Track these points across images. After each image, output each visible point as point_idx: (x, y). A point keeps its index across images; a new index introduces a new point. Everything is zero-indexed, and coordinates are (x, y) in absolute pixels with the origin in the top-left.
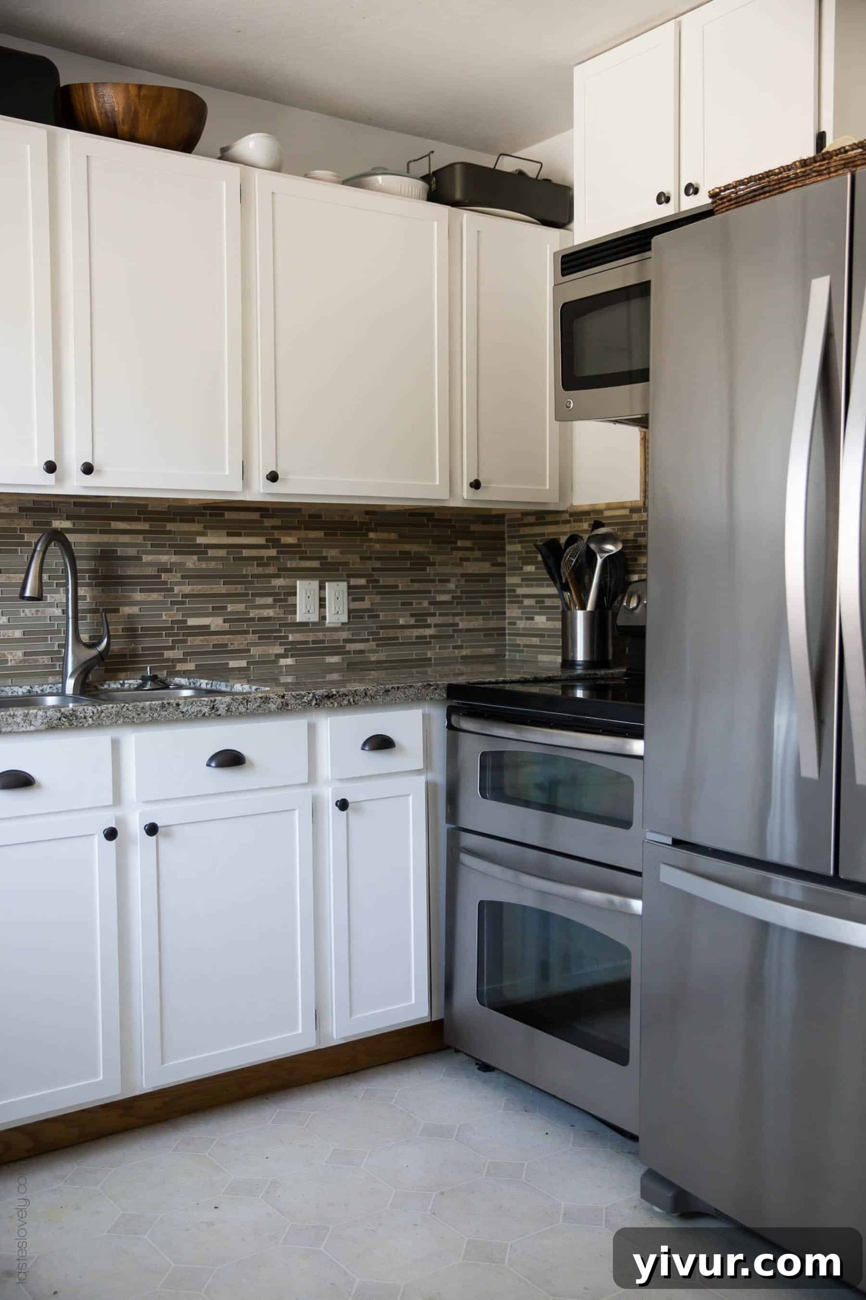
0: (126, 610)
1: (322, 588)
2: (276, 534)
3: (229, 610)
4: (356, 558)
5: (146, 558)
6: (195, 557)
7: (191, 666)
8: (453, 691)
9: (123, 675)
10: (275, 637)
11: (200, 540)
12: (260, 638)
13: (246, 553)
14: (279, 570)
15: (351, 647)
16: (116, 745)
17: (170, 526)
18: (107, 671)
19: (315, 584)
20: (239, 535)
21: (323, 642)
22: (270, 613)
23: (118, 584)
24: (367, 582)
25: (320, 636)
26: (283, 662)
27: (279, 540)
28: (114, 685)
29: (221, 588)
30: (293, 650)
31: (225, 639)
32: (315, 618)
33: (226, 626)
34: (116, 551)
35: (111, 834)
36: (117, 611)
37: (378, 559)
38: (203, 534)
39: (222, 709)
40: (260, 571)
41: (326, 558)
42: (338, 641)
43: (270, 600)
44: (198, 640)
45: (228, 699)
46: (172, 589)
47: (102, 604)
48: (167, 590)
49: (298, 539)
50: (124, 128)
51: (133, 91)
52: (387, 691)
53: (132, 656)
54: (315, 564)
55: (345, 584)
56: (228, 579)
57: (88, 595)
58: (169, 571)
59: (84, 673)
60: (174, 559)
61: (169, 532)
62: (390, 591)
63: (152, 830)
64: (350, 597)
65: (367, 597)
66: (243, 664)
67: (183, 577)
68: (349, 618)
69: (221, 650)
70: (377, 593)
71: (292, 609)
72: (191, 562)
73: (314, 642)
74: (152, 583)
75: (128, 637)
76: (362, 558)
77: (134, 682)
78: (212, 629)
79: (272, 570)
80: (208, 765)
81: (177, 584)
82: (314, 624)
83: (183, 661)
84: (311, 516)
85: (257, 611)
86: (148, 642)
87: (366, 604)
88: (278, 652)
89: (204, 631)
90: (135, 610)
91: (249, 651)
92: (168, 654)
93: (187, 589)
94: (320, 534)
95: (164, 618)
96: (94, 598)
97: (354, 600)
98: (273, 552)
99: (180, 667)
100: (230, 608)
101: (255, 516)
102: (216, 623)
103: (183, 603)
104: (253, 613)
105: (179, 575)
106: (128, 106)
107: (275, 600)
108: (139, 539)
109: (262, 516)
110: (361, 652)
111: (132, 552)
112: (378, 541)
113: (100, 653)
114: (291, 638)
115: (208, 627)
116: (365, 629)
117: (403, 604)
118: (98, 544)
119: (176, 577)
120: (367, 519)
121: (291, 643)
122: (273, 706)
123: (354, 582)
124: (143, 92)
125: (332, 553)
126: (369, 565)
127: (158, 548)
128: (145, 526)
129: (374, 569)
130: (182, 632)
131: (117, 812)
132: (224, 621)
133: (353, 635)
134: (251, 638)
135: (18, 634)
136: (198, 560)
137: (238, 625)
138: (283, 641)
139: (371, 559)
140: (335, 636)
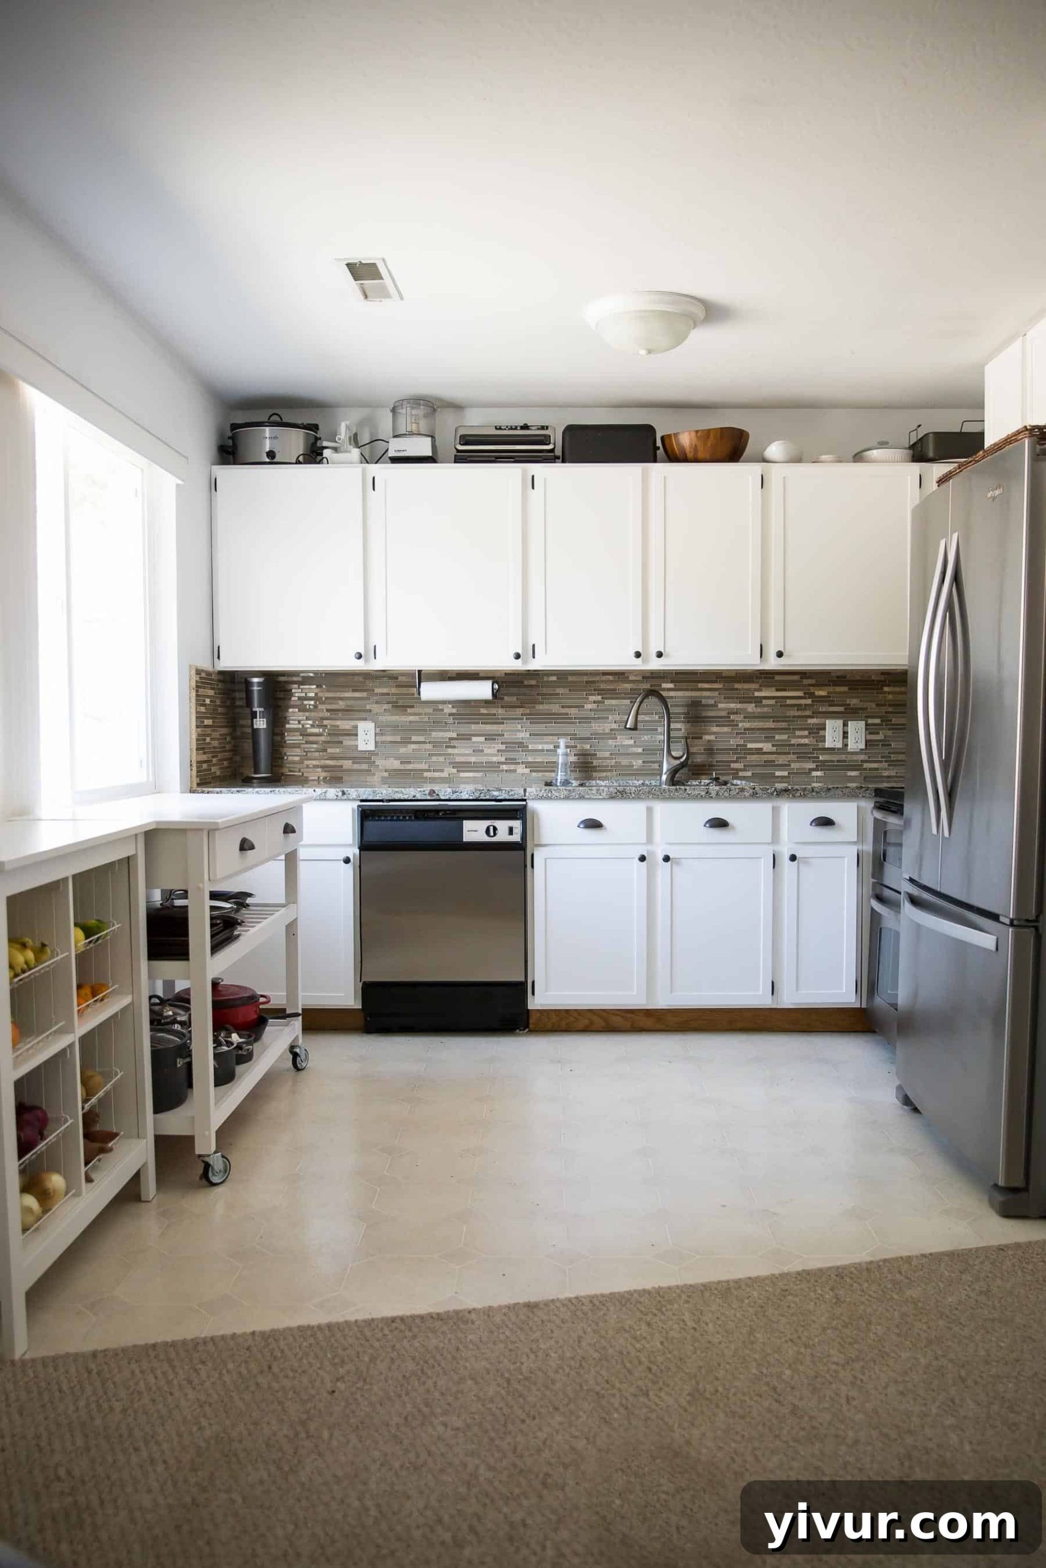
0: (707, 737)
1: (845, 725)
2: (812, 689)
3: (776, 739)
4: (873, 705)
5: (720, 706)
6: (753, 705)
7: (749, 774)
8: (878, 792)
9: (704, 777)
10: (809, 758)
11: (757, 694)
12: (798, 757)
13: (789, 702)
14: (813, 713)
15: (866, 765)
16: (650, 810)
17: (737, 686)
18: (693, 774)
19: (840, 722)
20: (785, 690)
21: (845, 761)
22: (806, 741)
23: (703, 722)
24: (882, 721)
25: (843, 757)
26: (814, 774)
27: (814, 693)
28: (695, 783)
29: (770, 724)
30: (821, 766)
31: (773, 757)
32: (839, 745)
33: (774, 749)
34: (701, 701)
35: (642, 859)
36: (701, 738)
37: (890, 705)
38: (759, 690)
39: (713, 794)
40: (800, 713)
41: (849, 705)
42: (857, 761)
43: (806, 733)
44: (754, 757)
46: (737, 725)
47: (692, 733)
48: (733, 725)
49: (828, 693)
50: (690, 455)
51: (693, 434)
52: (829, 789)
53: (709, 766)
54: (841, 709)
55: (864, 722)
56: (776, 719)
57: (683, 728)
58: (736, 713)
59: (674, 772)
60: (739, 706)
61: (737, 689)
63: (667, 859)
64: (867, 732)
65: (881, 732)
66: (785, 773)
67: (745, 717)
68: (866, 745)
69: (770, 764)
70: (889, 729)
71: (823, 739)
72: (751, 708)
73: (838, 761)
74: (726, 720)
75: (708, 754)
76: (877, 705)
77: (707, 781)
78: (764, 751)
79: (808, 713)
80: (705, 826)
81: (741, 721)
82: (839, 749)
83: (744, 770)
84: (837, 677)
85: (796, 740)
87: (880, 737)
88: (810, 767)
89: (759, 751)
90: (712, 737)
91: (790, 765)
92: (733, 765)
93: (747, 725)
94: (845, 689)
95: (731, 743)
96: (686, 729)
97: (870, 733)
98: (809, 701)
99: (741, 774)
100: (777, 737)
101: (796, 678)
102: (767, 747)
103: (746, 734)
104: (793, 741)
105: (742, 716)
106: (691, 444)
107: (809, 733)
108: (716, 694)
109: (801, 678)
111: (712, 702)
112: (889, 693)
113: (682, 763)
114: (821, 758)
115: (761, 749)
116: (879, 753)
118: (691, 697)
119: (740, 717)
120: (882, 678)
121: (821, 761)
122: (747, 794)
123: (870, 721)
124: (699, 434)
125: (854, 702)
126: (884, 709)
127: (728, 699)
128: (720, 686)
129: (886, 713)
130: (742, 752)
131: (650, 848)
132: (773, 746)
133: (869, 757)
134: (792, 757)
135: (640, 750)
136: (756, 706)
137: (783, 748)
138: (815, 760)
139: (885, 705)
140: (855, 757)
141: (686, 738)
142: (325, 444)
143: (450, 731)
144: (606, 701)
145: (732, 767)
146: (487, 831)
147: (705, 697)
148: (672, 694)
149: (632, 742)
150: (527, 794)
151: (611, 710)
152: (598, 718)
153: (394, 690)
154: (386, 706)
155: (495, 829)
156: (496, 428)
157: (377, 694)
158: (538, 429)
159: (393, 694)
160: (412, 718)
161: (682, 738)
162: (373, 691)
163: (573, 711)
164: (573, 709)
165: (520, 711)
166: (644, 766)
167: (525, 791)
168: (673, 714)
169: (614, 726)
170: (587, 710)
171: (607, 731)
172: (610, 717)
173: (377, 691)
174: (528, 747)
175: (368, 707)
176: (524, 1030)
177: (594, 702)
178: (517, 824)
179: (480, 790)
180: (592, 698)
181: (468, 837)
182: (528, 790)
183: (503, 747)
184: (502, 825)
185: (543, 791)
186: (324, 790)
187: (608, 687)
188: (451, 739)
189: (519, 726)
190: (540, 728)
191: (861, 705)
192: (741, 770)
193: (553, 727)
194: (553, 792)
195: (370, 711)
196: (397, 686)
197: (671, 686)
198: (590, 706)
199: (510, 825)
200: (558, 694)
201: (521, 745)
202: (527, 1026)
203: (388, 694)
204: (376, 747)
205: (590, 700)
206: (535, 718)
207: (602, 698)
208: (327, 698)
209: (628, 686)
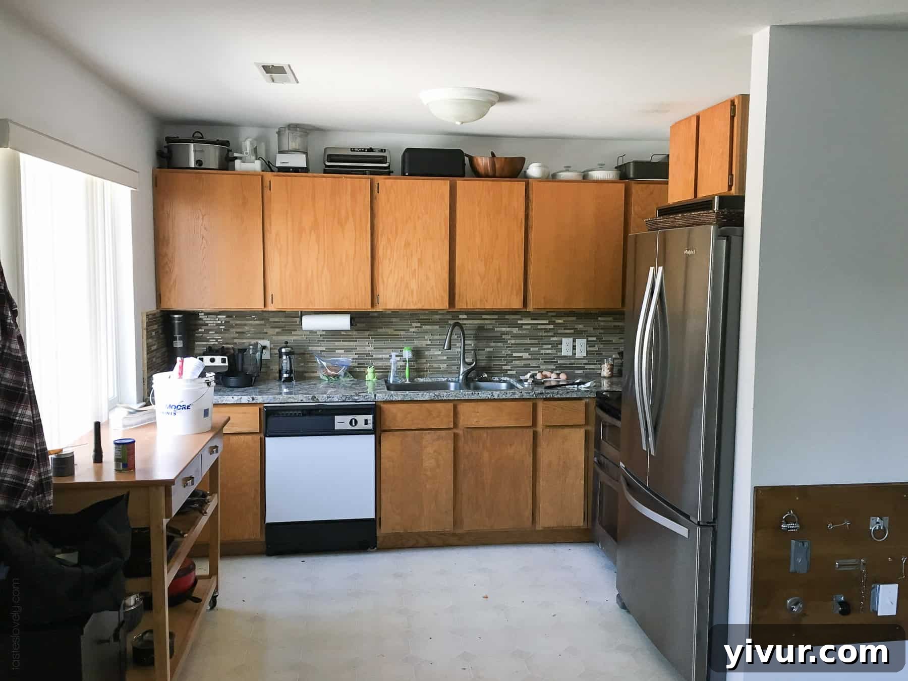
0: (487, 350)
1: (574, 341)
2: (553, 319)
3: (531, 350)
4: (592, 329)
5: (496, 329)
6: (517, 329)
7: (514, 372)
10: (552, 362)
11: (519, 322)
12: (544, 362)
13: (539, 327)
14: (554, 334)
15: (587, 367)
16: (455, 407)
17: (507, 317)
19: (571, 339)
20: (537, 319)
21: (574, 364)
22: (550, 351)
23: (485, 339)
24: (597, 339)
25: (573, 361)
27: (555, 322)
29: (528, 341)
30: (559, 367)
31: (528, 362)
32: (570, 354)
33: (530, 357)
34: (484, 327)
36: (484, 350)
37: (602, 329)
38: (521, 320)
40: (546, 334)
41: (577, 329)
42: (581, 364)
43: (550, 346)
44: (517, 362)
45: (498, 393)
46: (507, 342)
47: (478, 347)
48: (505, 341)
49: (564, 321)
53: (490, 367)
54: (572, 331)
55: (586, 340)
56: (531, 338)
58: (506, 334)
59: (467, 374)
60: (508, 329)
62: (609, 342)
64: (588, 346)
65: (596, 346)
68: (587, 354)
69: (527, 366)
70: (602, 344)
71: (560, 350)
72: (515, 331)
73: (569, 364)
74: (499, 339)
75: (488, 360)
76: (594, 329)
78: (524, 358)
79: (551, 334)
81: (509, 339)
82: (570, 356)
83: (511, 370)
84: (570, 312)
85: (544, 351)
86: (497, 362)
87: (596, 349)
88: (553, 368)
89: (520, 358)
90: (491, 350)
91: (540, 367)
92: (504, 367)
93: (513, 342)
94: (574, 318)
95: (503, 353)
96: (474, 345)
97: (590, 347)
98: (552, 327)
99: (509, 372)
102: (525, 355)
103: (511, 347)
104: (542, 352)
105: (510, 336)
107: (552, 346)
108: (494, 322)
109: (548, 312)
110: (593, 369)
111: (491, 327)
112: (601, 321)
113: (472, 368)
114: (559, 362)
115: (522, 357)
116: (594, 359)
117: (614, 349)
118: (478, 324)
121: (559, 364)
122: (517, 396)
123: (590, 339)
125: (580, 327)
126: (597, 332)
127: (501, 325)
128: (496, 317)
129: (600, 333)
130: (510, 359)
132: (529, 354)
133: (589, 362)
134: (541, 362)
135: (445, 358)
136: (519, 330)
137: (535, 356)
138: (555, 363)
139: (598, 329)
140: (580, 362)
141: (475, 350)
142: (236, 155)
143: (321, 346)
144: (423, 326)
145: (503, 368)
146: (351, 423)
147: (486, 324)
148: (465, 322)
149: (440, 353)
150: (377, 398)
151: (426, 332)
152: (419, 337)
153: (283, 320)
154: (277, 330)
155: (356, 422)
156: (351, 151)
157: (271, 322)
158: (379, 152)
159: (283, 322)
160: (295, 338)
161: (472, 350)
162: (269, 320)
163: (402, 333)
164: (401, 332)
165: (367, 333)
166: (447, 368)
167: (375, 396)
168: (467, 334)
169: (429, 343)
170: (411, 332)
171: (424, 346)
172: (426, 337)
173: (271, 320)
174: (372, 356)
175: (265, 330)
176: (374, 548)
177: (416, 327)
178: (370, 418)
179: (345, 396)
180: (414, 325)
181: (337, 427)
182: (378, 395)
183: (356, 356)
184: (361, 418)
185: (387, 396)
186: (240, 397)
187: (425, 318)
188: (321, 351)
189: (367, 343)
190: (380, 344)
191: (585, 329)
192: (509, 370)
193: (389, 343)
194: (394, 396)
195: (266, 333)
196: (286, 317)
197: (465, 317)
198: (412, 330)
199: (366, 418)
200: (392, 322)
201: (368, 355)
202: (376, 546)
203: (279, 322)
204: (271, 356)
205: (413, 326)
206: (378, 337)
207: (421, 325)
208: (236, 325)
209: (438, 317)
